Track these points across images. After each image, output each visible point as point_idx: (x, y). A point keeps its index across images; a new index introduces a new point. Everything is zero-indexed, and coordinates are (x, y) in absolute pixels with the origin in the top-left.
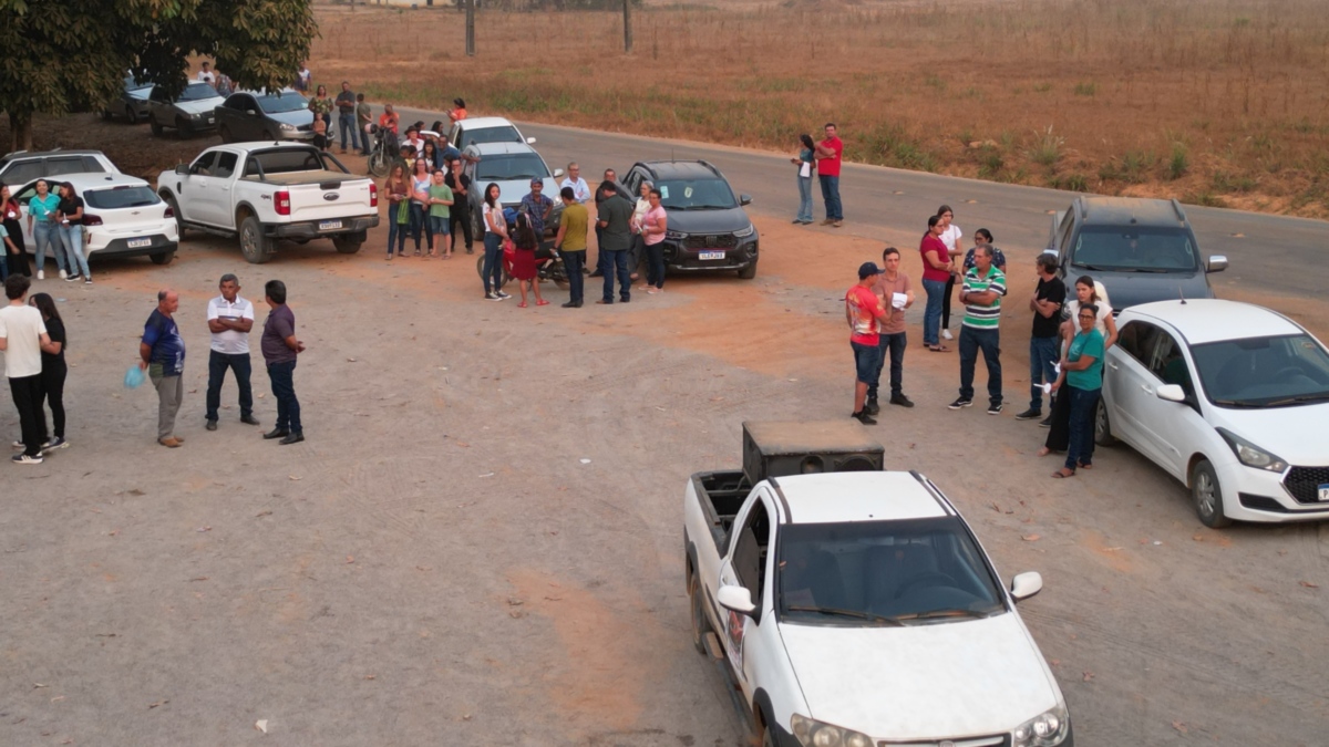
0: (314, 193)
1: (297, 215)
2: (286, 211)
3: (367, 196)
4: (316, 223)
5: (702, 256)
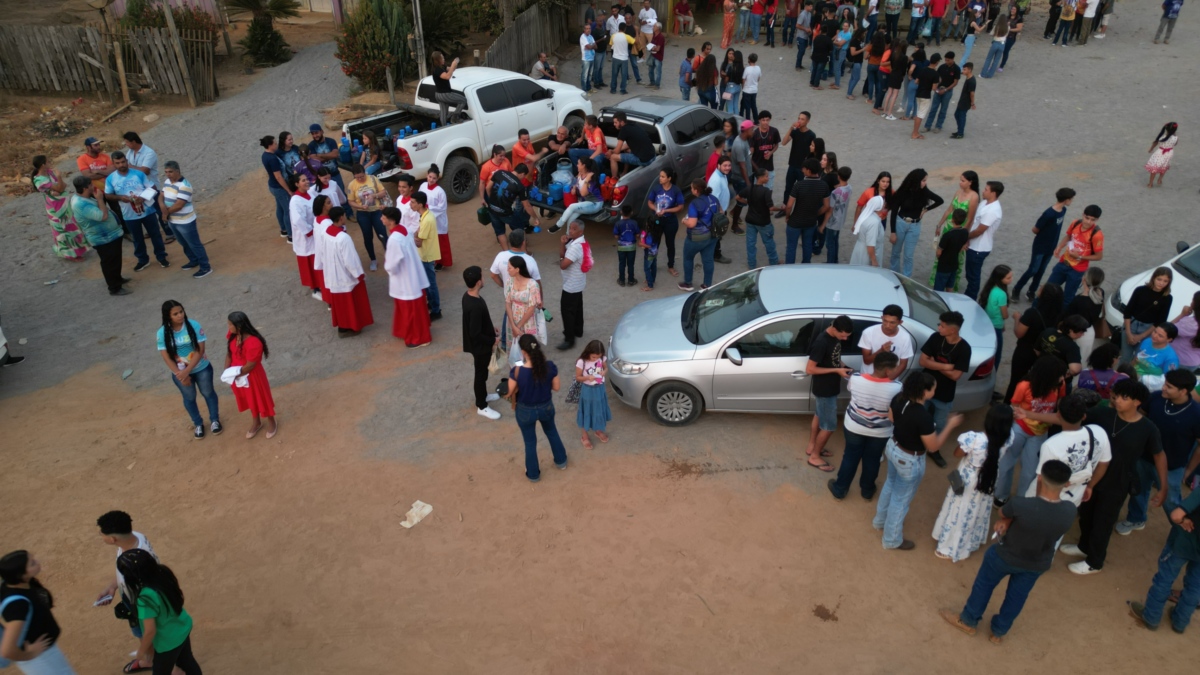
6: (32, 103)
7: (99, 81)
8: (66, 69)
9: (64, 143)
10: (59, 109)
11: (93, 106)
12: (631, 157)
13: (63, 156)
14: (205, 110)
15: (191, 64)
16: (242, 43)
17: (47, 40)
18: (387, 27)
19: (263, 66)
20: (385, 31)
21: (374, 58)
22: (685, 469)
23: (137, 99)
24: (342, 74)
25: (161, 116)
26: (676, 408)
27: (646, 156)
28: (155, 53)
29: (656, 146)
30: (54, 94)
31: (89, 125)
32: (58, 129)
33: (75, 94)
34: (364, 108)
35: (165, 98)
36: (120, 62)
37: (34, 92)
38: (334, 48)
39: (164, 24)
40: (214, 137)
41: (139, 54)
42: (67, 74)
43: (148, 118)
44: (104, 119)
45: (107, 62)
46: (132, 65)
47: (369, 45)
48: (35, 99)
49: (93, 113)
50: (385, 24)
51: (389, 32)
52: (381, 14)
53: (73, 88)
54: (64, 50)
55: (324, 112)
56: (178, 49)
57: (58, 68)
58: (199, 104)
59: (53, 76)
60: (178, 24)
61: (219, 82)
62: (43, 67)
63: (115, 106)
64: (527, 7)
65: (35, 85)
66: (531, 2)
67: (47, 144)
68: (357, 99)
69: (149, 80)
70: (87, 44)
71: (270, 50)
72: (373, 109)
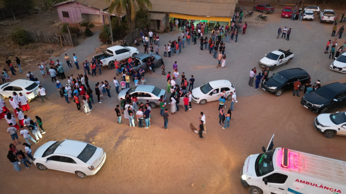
0: (327, 17)
2: (323, 18)
3: (333, 18)
4: (326, 20)
7: (57, 42)
9: (50, 55)
10: (50, 47)
11: (56, 46)
13: (50, 57)
14: (75, 48)
15: (73, 40)
16: (84, 32)
19: (88, 37)
21: (105, 39)
23: (63, 45)
24: (100, 41)
25: (67, 49)
28: (67, 37)
29: (139, 63)
30: (49, 43)
31: (55, 51)
32: (50, 52)
33: (53, 43)
34: (102, 49)
35: (68, 45)
36: (61, 39)
37: (46, 43)
38: (98, 37)
41: (64, 38)
42: (52, 40)
43: (65, 50)
44: (58, 49)
45: (58, 38)
46: (63, 40)
47: (104, 37)
48: (46, 44)
49: (56, 48)
54: (51, 36)
56: (71, 37)
57: (50, 39)
59: (49, 40)
60: (70, 32)
61: (78, 41)
63: (60, 46)
64: (135, 28)
65: (46, 41)
66: (136, 27)
67: (48, 55)
68: (102, 46)
69: (66, 42)
70: (55, 35)
71: (89, 34)
72: (104, 49)
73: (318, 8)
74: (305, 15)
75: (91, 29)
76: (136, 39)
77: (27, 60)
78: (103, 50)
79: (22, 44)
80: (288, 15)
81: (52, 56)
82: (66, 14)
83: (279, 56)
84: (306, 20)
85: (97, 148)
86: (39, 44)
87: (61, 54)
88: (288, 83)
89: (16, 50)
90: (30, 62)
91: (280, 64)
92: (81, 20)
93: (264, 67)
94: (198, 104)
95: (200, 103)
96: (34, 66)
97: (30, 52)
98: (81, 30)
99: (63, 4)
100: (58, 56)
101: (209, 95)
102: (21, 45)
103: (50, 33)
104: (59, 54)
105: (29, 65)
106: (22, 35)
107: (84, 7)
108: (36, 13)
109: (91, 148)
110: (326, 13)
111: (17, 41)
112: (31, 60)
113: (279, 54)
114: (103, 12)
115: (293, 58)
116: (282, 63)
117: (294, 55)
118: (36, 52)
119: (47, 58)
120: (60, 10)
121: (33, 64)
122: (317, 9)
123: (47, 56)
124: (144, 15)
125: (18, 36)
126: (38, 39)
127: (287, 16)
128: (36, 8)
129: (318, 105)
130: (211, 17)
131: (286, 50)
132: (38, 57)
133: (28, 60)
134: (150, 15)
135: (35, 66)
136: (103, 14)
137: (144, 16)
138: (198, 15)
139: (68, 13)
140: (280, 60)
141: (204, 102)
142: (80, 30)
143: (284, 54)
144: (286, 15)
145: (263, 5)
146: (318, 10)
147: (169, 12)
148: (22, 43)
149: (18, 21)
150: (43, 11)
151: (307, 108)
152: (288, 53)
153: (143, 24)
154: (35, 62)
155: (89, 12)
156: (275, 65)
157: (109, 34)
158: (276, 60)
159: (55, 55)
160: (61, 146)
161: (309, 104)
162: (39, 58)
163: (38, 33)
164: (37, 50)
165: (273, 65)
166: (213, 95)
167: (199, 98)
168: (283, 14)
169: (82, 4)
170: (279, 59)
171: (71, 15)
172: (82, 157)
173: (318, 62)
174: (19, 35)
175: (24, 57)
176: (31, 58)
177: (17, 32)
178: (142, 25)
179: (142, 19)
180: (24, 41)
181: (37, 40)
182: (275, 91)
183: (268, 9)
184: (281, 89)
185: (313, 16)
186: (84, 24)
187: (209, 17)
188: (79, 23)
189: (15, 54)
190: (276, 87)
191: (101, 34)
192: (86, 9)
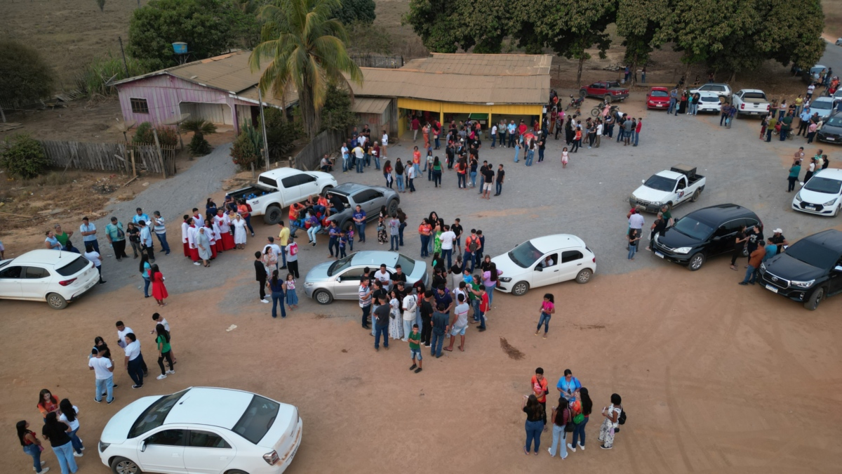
0: (752, 105)
1: (745, 110)
3: (766, 107)
4: (750, 112)
5: (828, 138)
6: (92, 176)
7: (123, 166)
8: (108, 161)
9: (107, 196)
10: (104, 179)
11: (119, 178)
12: (334, 209)
13: (108, 203)
14: (170, 180)
15: (165, 159)
16: (188, 145)
17: (101, 149)
18: (254, 143)
19: (198, 156)
20: (253, 145)
21: (248, 156)
22: (321, 317)
23: (139, 174)
24: (233, 163)
25: (149, 182)
26: (324, 299)
27: (341, 209)
28: (149, 155)
29: (346, 205)
30: (99, 171)
31: (119, 187)
32: (105, 190)
33: (111, 172)
34: (241, 180)
35: (152, 174)
36: (133, 159)
37: (92, 170)
38: (230, 152)
39: (153, 142)
40: (173, 194)
41: (142, 155)
42: (108, 163)
43: (144, 185)
44: (125, 184)
45: (127, 158)
46: (138, 160)
47: (245, 152)
48: (93, 174)
49: (120, 181)
50: (253, 142)
51: (255, 146)
52: (252, 137)
53: (110, 169)
54: (108, 153)
55: (223, 181)
56: (160, 154)
57: (104, 160)
58: (167, 177)
59: (102, 164)
60: (160, 142)
61: (177, 164)
62: (98, 160)
63: (129, 178)
64: (320, 133)
65: (93, 168)
66: (323, 130)
67: (101, 197)
68: (238, 175)
69: (146, 167)
70: (119, 150)
71: (201, 148)
72: (245, 180)
73: (726, 87)
74: (701, 103)
75: (207, 137)
76: (322, 158)
77: (46, 209)
78: (242, 182)
79: (30, 173)
80: (662, 103)
81: (113, 200)
82: (140, 106)
83: (676, 181)
84: (704, 113)
85: (279, 405)
86: (72, 174)
87: (134, 194)
88: (717, 238)
89: (13, 188)
90: (54, 215)
91: (680, 200)
92: (180, 117)
93: (644, 207)
94: (509, 293)
95: (513, 293)
96: (67, 222)
97: (53, 193)
98: (181, 141)
99: (134, 82)
100: (128, 199)
101: (535, 270)
102: (28, 176)
103: (106, 145)
104: (131, 194)
105: (53, 220)
106: (33, 151)
107: (189, 87)
108: (57, 107)
109: (265, 406)
110: (748, 96)
111: (17, 166)
112: (57, 210)
113: (675, 178)
114: (236, 97)
115: (705, 188)
116: (683, 198)
117: (706, 182)
118: (68, 191)
119: (100, 205)
120: (126, 97)
121: (63, 218)
122: (724, 90)
123: (98, 199)
124: (340, 103)
125: (22, 153)
126: (72, 162)
127: (661, 106)
128: (57, 96)
129: (802, 283)
130: (497, 105)
131: (688, 169)
132: (75, 203)
133: (49, 209)
134: (354, 103)
135: (70, 223)
136: (237, 103)
137: (338, 105)
138: (465, 101)
139: (146, 104)
140: (679, 190)
141: (523, 289)
142: (179, 139)
143: (684, 176)
144: (658, 103)
145: (603, 85)
146: (727, 92)
147: (398, 95)
148: (32, 170)
149: (12, 124)
150: (75, 103)
151: (776, 291)
152: (693, 177)
153: (338, 122)
154: (69, 213)
155: (201, 99)
156: (670, 203)
157: (257, 145)
158: (671, 191)
159: (120, 197)
160: (181, 403)
161: (780, 282)
162: (77, 206)
163: (74, 146)
164: (71, 187)
165: (665, 202)
166: (545, 270)
167: (510, 280)
168: (651, 102)
169: (182, 80)
170: (677, 189)
171: (153, 105)
172: (242, 430)
173: (760, 196)
174: (24, 151)
175: (39, 204)
176: (57, 206)
177: (20, 145)
178: (337, 125)
179: (335, 112)
180: (34, 165)
181: (68, 165)
182: (689, 256)
183: (614, 93)
184: (700, 252)
185: (720, 104)
186: (190, 126)
187: (491, 106)
188: (178, 124)
189: (11, 198)
190: (690, 248)
191: (237, 146)
192: (192, 91)
